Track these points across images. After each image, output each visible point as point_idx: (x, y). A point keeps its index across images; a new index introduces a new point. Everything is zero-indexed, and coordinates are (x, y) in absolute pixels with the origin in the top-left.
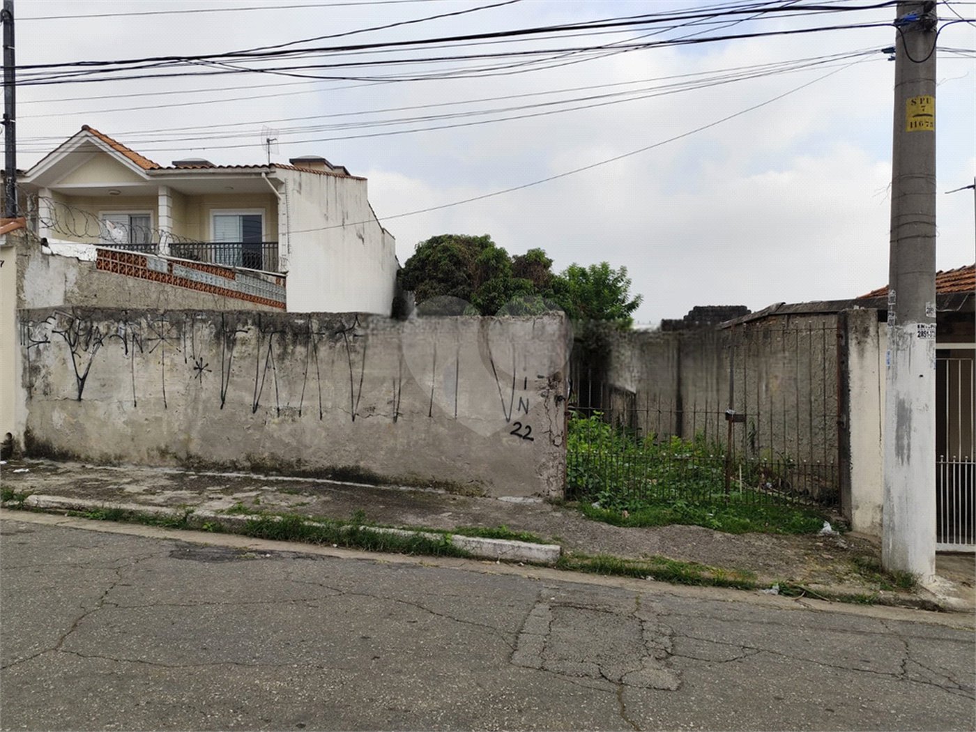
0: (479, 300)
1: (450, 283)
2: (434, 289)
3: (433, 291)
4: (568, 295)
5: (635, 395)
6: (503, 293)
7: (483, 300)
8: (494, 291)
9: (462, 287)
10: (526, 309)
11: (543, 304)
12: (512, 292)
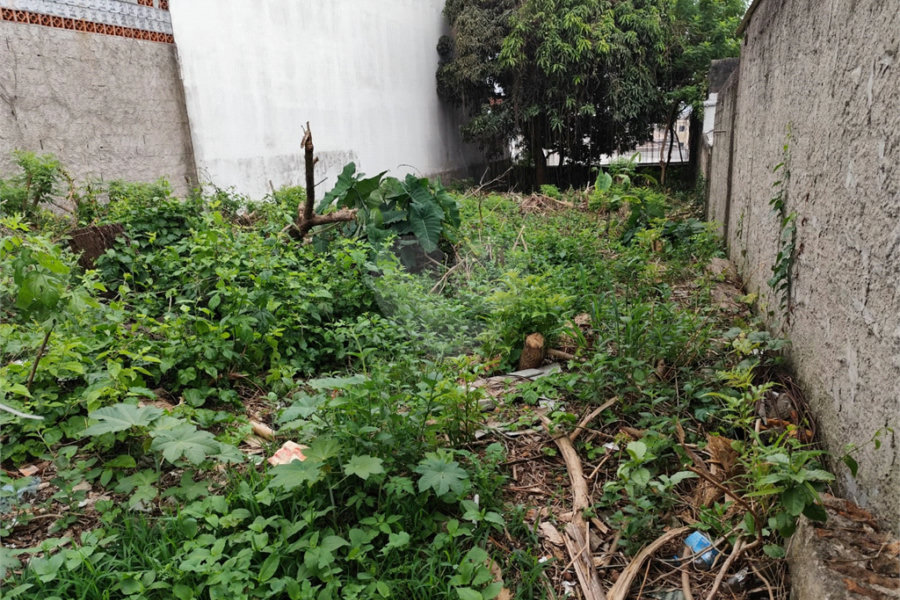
0: (520, 25)
1: (496, 8)
2: (475, 18)
3: (473, 21)
4: (654, 8)
5: (712, 148)
6: (555, 12)
7: (526, 25)
8: (542, 10)
9: (507, 12)
10: (584, 33)
11: (612, 24)
12: (567, 9)
